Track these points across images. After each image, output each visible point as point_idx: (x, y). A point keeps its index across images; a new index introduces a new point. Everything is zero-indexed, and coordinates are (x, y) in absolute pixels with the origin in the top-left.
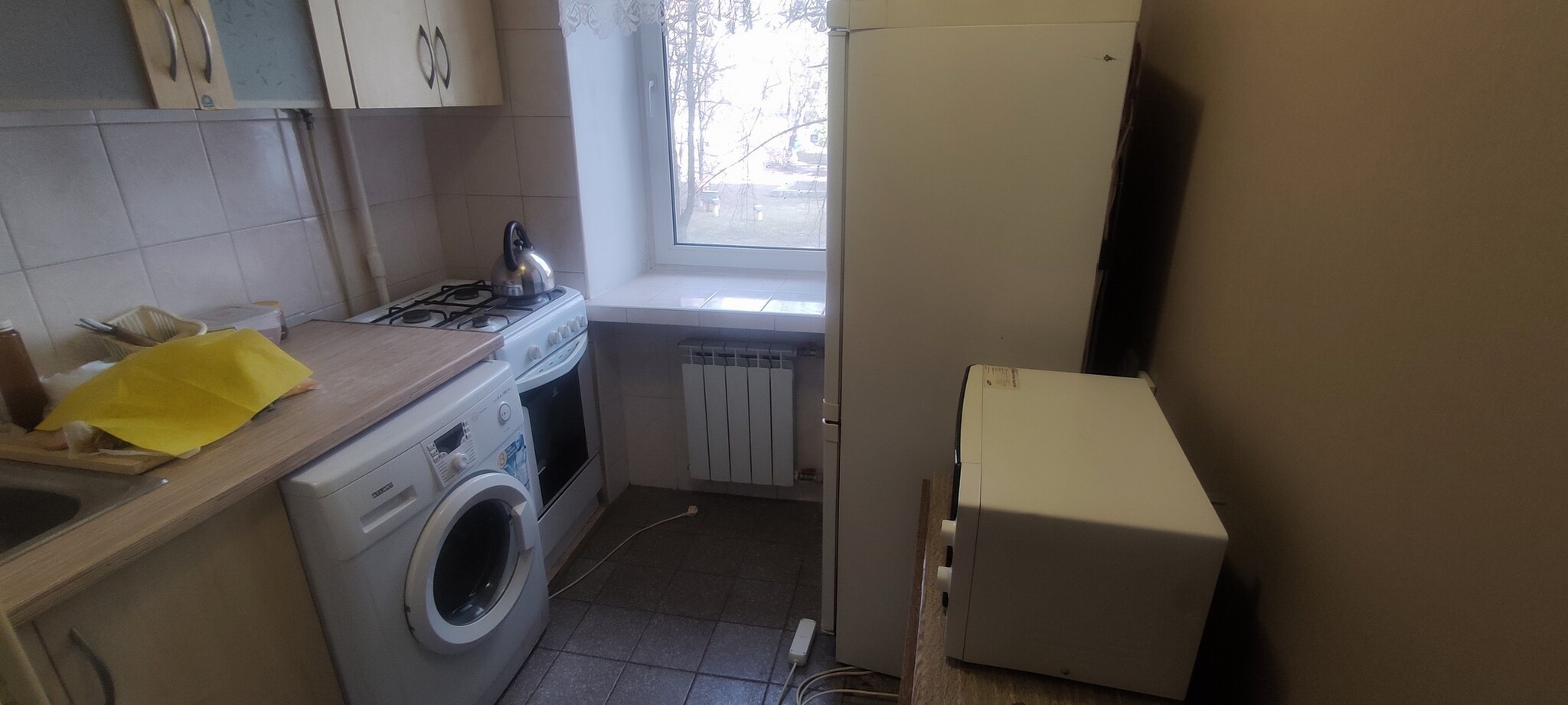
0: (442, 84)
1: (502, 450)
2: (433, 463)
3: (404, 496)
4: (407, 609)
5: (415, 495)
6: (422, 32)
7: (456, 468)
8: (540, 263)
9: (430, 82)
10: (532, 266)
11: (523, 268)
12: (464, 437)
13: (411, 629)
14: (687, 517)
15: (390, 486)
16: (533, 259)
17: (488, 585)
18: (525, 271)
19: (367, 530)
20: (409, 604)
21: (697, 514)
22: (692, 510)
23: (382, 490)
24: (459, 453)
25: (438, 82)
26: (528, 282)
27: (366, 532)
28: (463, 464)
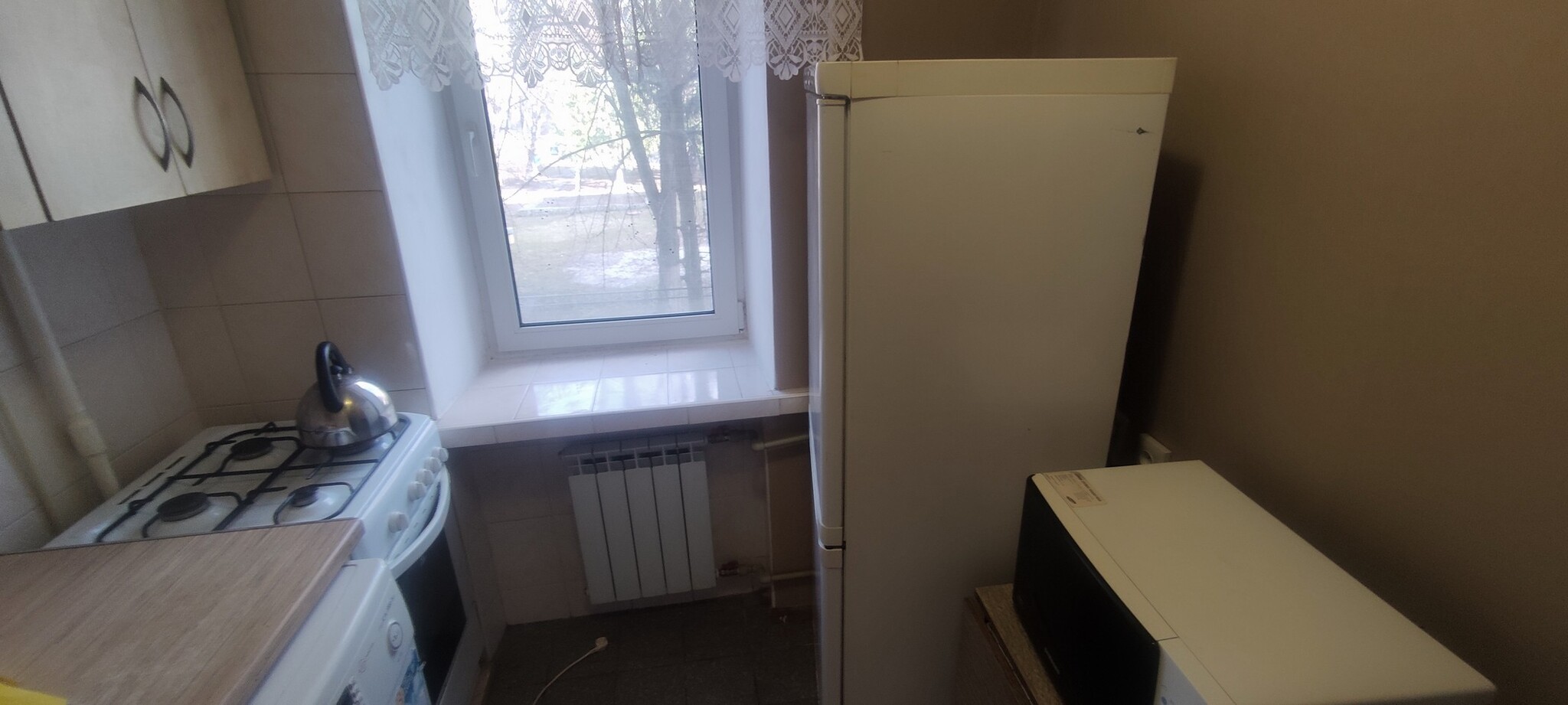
0: (182, 164)
1: (398, 689)
6: (140, 88)
8: (370, 390)
9: (164, 162)
10: (360, 398)
11: (348, 403)
14: (596, 653)
16: (361, 387)
18: (352, 407)
21: (608, 645)
22: (601, 643)
25: (176, 159)
26: (358, 421)
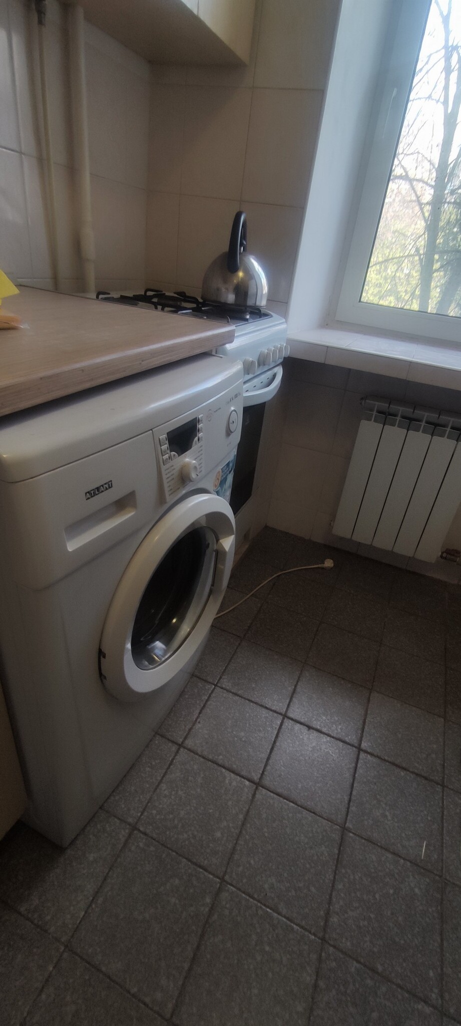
1: (219, 468)
2: (162, 464)
3: (121, 504)
4: (101, 654)
5: (134, 506)
7: (184, 478)
10: (250, 274)
11: (241, 275)
12: (196, 439)
13: (101, 675)
14: (323, 568)
15: (109, 485)
16: (252, 264)
17: (174, 621)
18: (242, 279)
19: (72, 546)
20: (105, 649)
21: (332, 568)
22: (329, 563)
23: (98, 489)
24: (188, 459)
26: (242, 291)
27: (70, 550)
28: (193, 476)
